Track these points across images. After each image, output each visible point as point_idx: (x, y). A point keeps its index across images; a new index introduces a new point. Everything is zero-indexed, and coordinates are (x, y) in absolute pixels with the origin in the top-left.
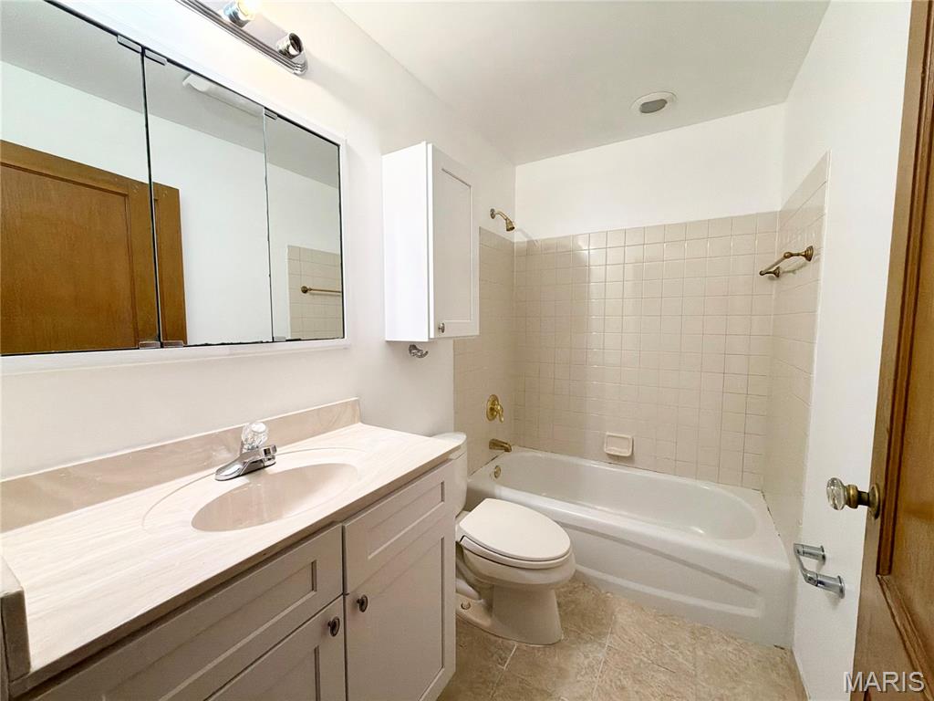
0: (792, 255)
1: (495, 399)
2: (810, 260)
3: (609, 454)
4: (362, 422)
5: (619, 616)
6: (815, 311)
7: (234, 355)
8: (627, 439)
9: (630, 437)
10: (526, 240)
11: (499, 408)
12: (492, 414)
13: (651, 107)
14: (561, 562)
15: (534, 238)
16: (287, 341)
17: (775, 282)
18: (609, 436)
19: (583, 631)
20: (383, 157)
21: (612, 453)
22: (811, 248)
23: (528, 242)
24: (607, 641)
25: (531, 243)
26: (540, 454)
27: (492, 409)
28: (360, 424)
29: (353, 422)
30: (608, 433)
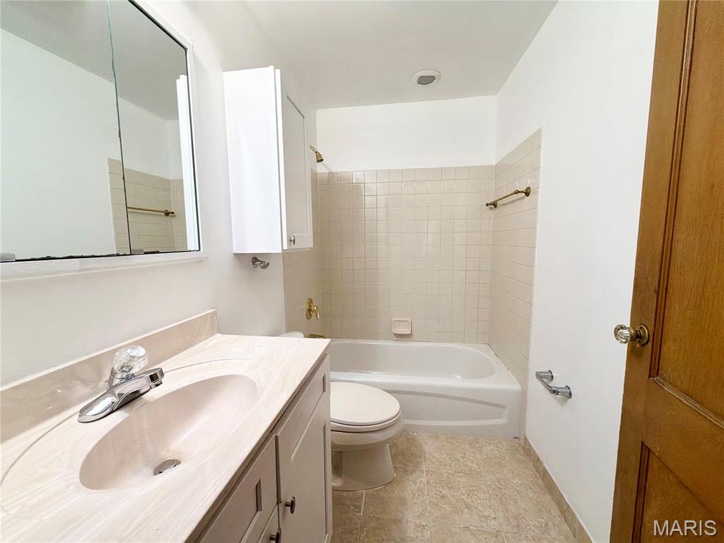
0: (519, 192)
1: (311, 301)
2: (528, 196)
3: (395, 334)
4: (220, 333)
5: (425, 447)
6: (535, 227)
7: (83, 270)
8: (406, 321)
9: (409, 320)
10: (327, 171)
11: (315, 308)
12: (310, 314)
13: (425, 80)
14: (396, 420)
15: (334, 171)
16: (146, 253)
17: (493, 211)
18: (395, 321)
19: (407, 466)
20: (226, 74)
21: (399, 333)
22: (529, 188)
23: (329, 174)
24: (424, 467)
25: (331, 174)
26: (347, 341)
27: (310, 310)
28: (218, 335)
29: (213, 334)
30: (394, 319)
